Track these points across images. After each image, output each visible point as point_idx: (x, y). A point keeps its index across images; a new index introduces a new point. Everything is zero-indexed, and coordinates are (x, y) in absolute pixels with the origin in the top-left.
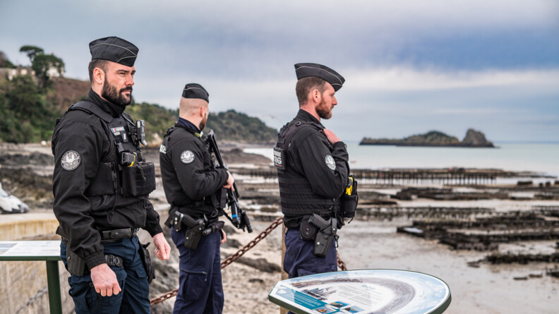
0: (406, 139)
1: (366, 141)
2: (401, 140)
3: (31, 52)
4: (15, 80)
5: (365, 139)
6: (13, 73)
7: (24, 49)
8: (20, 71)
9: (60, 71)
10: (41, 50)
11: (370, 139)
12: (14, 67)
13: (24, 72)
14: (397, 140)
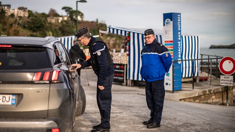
0: (231, 46)
1: (212, 47)
2: (229, 46)
3: (67, 9)
4: (62, 22)
5: (212, 46)
6: (60, 19)
7: (64, 8)
8: (63, 18)
9: (82, 18)
10: (71, 8)
11: (214, 46)
12: (60, 16)
13: (66, 19)
14: (227, 46)
